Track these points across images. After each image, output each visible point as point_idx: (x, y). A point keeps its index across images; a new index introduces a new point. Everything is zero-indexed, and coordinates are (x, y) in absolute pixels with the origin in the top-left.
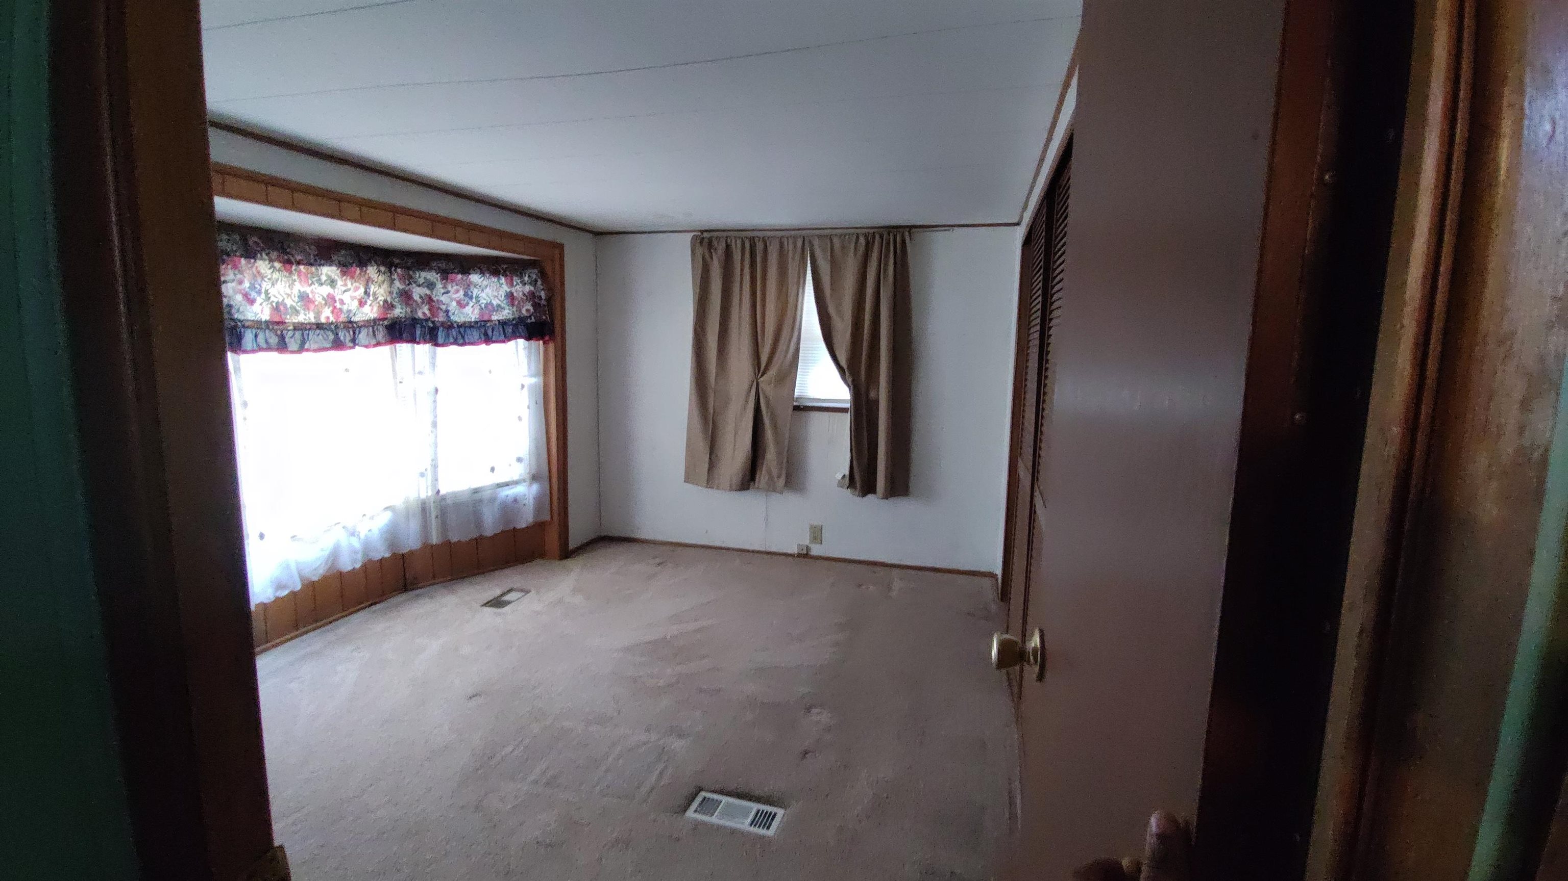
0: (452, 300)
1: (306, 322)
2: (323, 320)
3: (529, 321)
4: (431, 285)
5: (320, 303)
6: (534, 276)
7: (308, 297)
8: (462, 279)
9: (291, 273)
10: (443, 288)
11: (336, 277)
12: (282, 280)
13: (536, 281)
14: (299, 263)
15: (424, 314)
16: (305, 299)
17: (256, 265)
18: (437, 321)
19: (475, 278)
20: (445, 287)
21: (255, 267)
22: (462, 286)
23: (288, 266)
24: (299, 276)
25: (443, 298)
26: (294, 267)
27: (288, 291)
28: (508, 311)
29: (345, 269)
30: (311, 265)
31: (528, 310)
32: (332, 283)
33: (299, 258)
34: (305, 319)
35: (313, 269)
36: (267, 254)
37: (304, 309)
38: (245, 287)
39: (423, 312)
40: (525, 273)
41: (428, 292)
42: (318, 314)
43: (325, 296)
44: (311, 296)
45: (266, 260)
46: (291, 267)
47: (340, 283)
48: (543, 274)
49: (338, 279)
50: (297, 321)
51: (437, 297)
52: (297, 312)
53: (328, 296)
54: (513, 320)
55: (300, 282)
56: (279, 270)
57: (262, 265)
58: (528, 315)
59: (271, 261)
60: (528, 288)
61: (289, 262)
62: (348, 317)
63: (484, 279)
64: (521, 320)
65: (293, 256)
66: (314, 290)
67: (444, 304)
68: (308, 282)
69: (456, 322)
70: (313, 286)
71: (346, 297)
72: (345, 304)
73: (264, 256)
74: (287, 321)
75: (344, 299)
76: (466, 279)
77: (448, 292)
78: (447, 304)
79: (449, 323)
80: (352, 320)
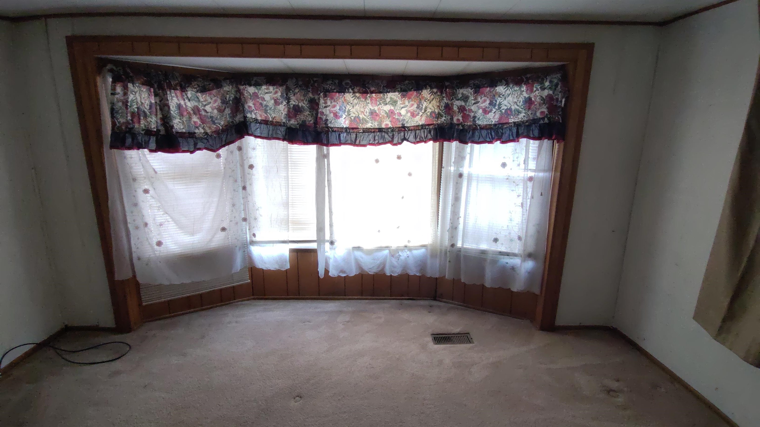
0: (479, 108)
1: (372, 128)
2: (383, 126)
3: (542, 122)
4: (465, 99)
5: (383, 116)
6: (555, 81)
7: (376, 112)
8: (490, 91)
9: (366, 99)
10: (474, 100)
11: (397, 99)
12: (359, 104)
13: (557, 85)
14: (372, 92)
15: (458, 120)
16: (373, 114)
17: (344, 96)
18: (466, 125)
19: (500, 89)
20: (475, 99)
21: (343, 97)
22: (489, 97)
23: (365, 95)
24: (371, 100)
25: (473, 108)
26: (369, 95)
27: (362, 110)
28: (524, 115)
29: (404, 93)
30: (380, 92)
31: (542, 113)
32: (394, 103)
33: (373, 89)
34: (371, 126)
35: (382, 95)
36: (353, 90)
37: (371, 120)
38: (337, 109)
39: (458, 118)
40: (547, 79)
41: (463, 104)
42: (381, 123)
43: (388, 112)
44: (377, 112)
45: (351, 92)
46: (367, 95)
47: (399, 102)
48: (565, 79)
49: (399, 100)
50: (365, 127)
51: (469, 107)
52: (367, 122)
53: (389, 111)
54: (527, 122)
55: (371, 104)
56: (358, 98)
57: (348, 96)
58: (542, 117)
59: (354, 93)
60: (546, 93)
61: (366, 92)
62: (403, 124)
63: (507, 89)
64: (534, 121)
65: (369, 88)
66: (380, 108)
67: (473, 112)
68: (377, 103)
69: (479, 125)
70: (380, 106)
71: (403, 112)
72: (402, 116)
73: (350, 90)
74: (359, 127)
75: (401, 113)
76: (493, 91)
77: (477, 102)
78: (475, 112)
79: (474, 126)
80: (405, 125)
